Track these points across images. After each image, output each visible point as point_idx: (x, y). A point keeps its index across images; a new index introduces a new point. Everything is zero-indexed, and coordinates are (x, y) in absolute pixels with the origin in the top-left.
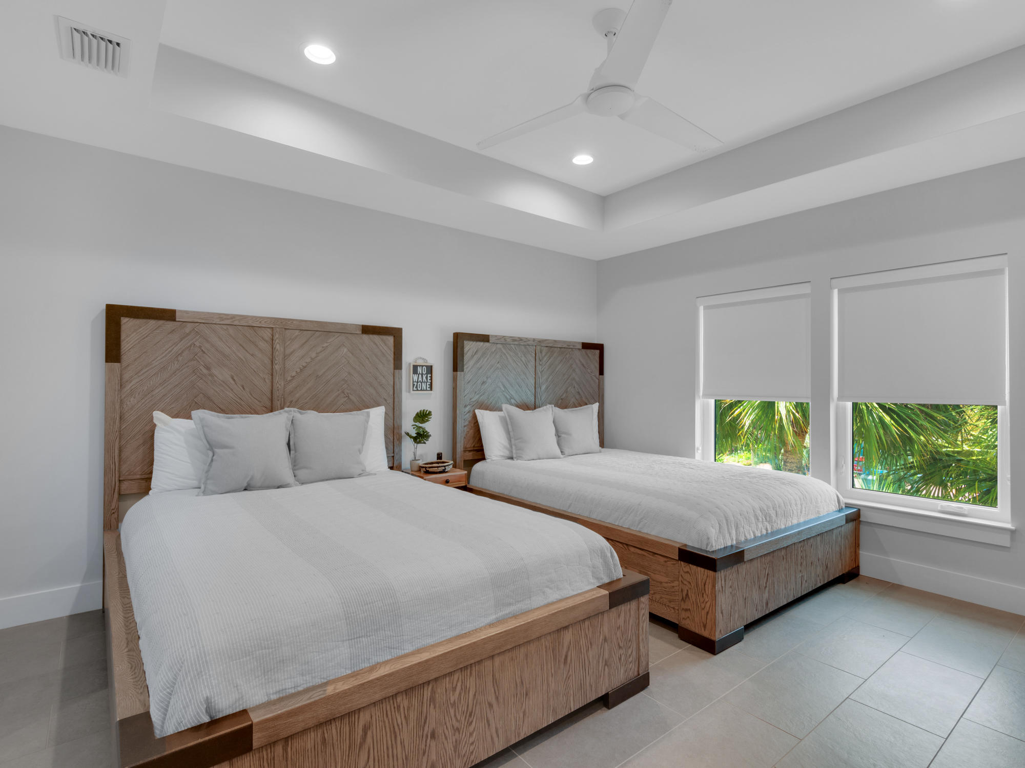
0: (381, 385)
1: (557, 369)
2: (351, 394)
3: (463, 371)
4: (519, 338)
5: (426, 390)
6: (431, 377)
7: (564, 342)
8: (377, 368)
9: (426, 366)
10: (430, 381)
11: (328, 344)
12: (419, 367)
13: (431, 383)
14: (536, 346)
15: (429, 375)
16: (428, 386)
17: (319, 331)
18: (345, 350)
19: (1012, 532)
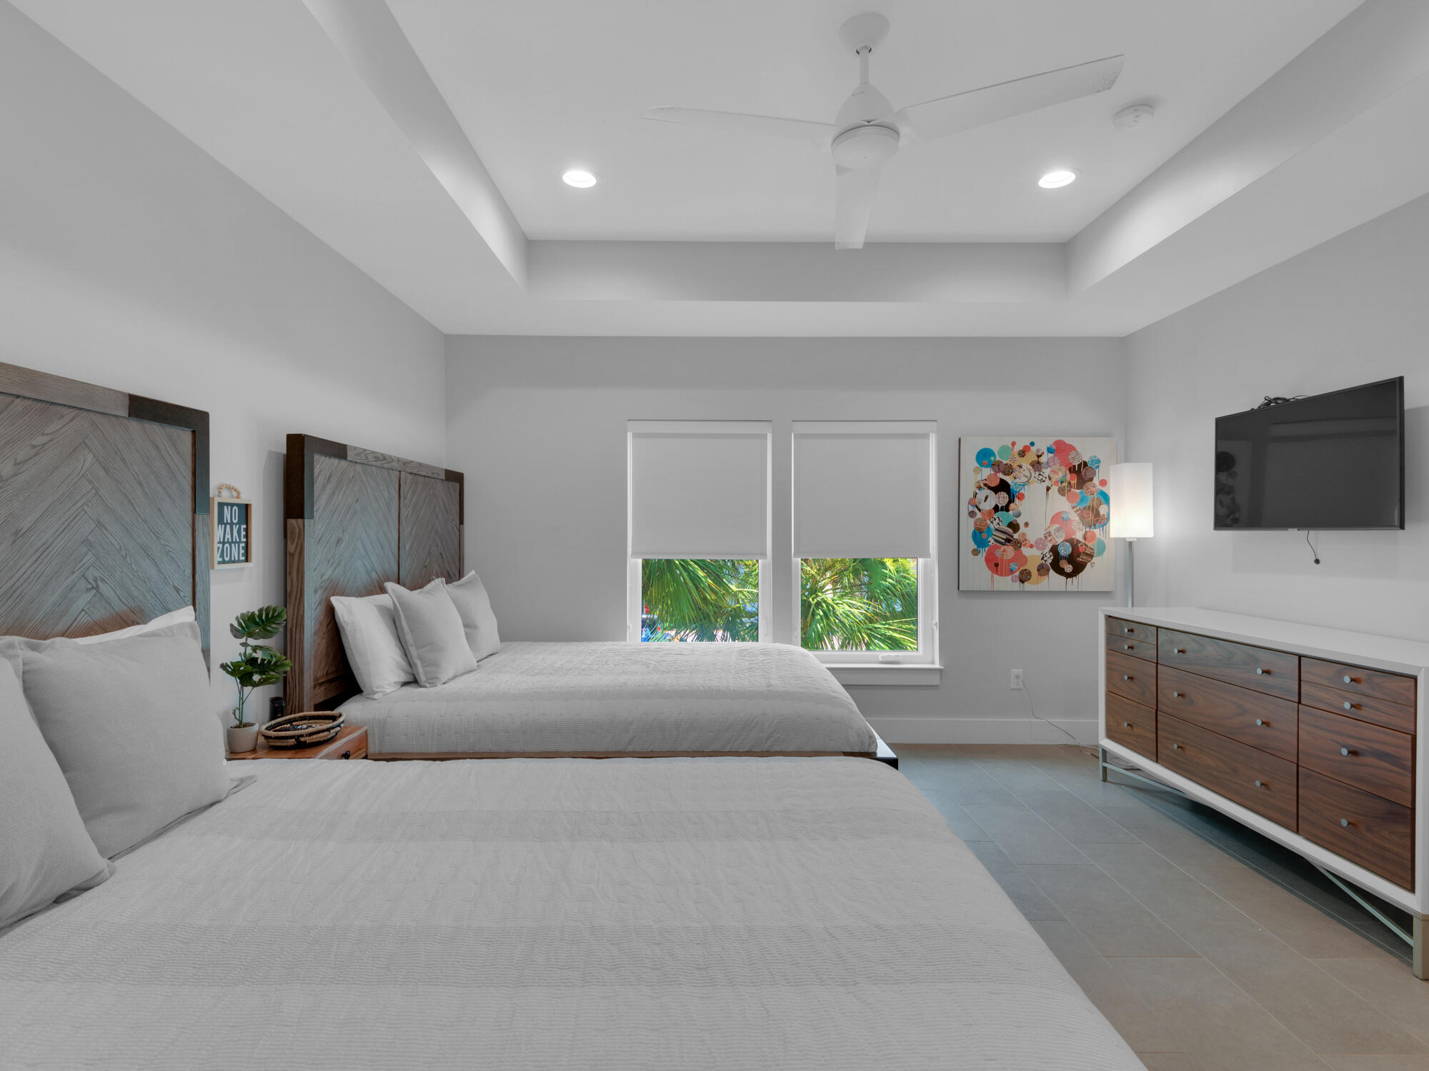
0: (168, 553)
1: (421, 515)
2: (102, 580)
3: (312, 517)
4: (382, 454)
5: (239, 561)
6: (247, 530)
7: (429, 467)
8: (159, 510)
9: (238, 505)
10: (245, 540)
11: (45, 439)
12: (225, 507)
13: (247, 543)
14: (400, 471)
15: (244, 526)
16: (242, 551)
17: (25, 398)
18: (90, 458)
19: (940, 671)
